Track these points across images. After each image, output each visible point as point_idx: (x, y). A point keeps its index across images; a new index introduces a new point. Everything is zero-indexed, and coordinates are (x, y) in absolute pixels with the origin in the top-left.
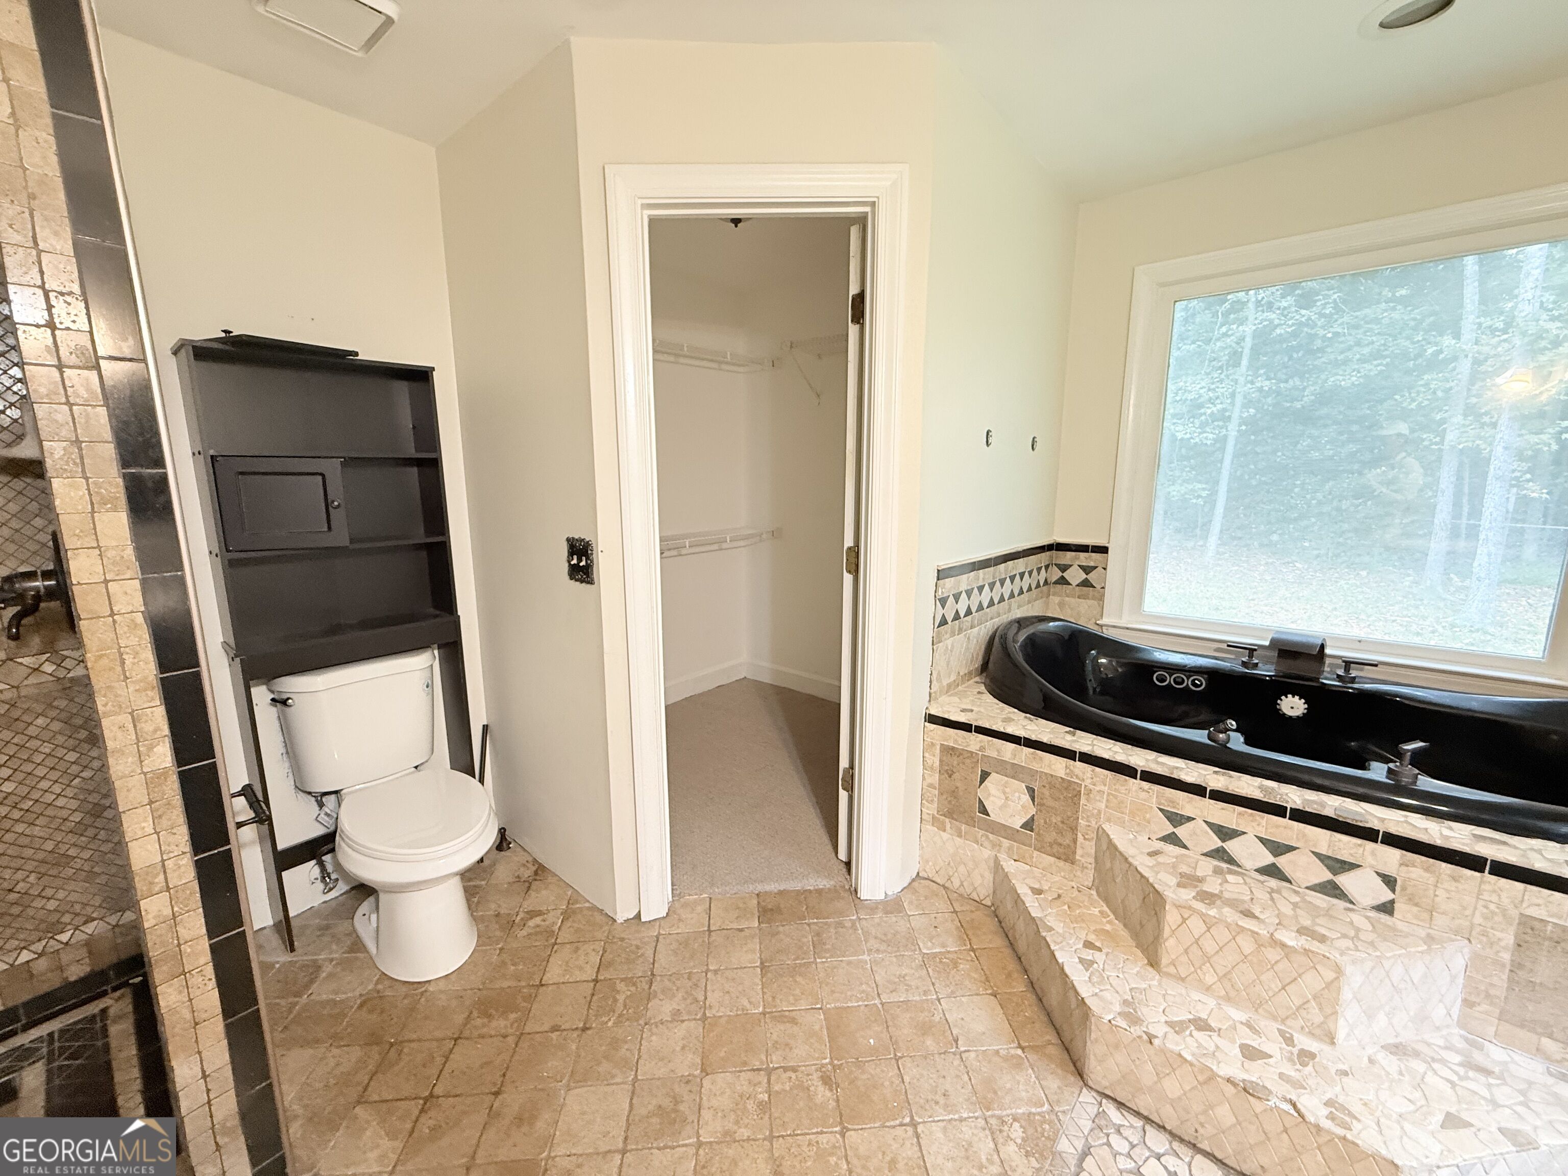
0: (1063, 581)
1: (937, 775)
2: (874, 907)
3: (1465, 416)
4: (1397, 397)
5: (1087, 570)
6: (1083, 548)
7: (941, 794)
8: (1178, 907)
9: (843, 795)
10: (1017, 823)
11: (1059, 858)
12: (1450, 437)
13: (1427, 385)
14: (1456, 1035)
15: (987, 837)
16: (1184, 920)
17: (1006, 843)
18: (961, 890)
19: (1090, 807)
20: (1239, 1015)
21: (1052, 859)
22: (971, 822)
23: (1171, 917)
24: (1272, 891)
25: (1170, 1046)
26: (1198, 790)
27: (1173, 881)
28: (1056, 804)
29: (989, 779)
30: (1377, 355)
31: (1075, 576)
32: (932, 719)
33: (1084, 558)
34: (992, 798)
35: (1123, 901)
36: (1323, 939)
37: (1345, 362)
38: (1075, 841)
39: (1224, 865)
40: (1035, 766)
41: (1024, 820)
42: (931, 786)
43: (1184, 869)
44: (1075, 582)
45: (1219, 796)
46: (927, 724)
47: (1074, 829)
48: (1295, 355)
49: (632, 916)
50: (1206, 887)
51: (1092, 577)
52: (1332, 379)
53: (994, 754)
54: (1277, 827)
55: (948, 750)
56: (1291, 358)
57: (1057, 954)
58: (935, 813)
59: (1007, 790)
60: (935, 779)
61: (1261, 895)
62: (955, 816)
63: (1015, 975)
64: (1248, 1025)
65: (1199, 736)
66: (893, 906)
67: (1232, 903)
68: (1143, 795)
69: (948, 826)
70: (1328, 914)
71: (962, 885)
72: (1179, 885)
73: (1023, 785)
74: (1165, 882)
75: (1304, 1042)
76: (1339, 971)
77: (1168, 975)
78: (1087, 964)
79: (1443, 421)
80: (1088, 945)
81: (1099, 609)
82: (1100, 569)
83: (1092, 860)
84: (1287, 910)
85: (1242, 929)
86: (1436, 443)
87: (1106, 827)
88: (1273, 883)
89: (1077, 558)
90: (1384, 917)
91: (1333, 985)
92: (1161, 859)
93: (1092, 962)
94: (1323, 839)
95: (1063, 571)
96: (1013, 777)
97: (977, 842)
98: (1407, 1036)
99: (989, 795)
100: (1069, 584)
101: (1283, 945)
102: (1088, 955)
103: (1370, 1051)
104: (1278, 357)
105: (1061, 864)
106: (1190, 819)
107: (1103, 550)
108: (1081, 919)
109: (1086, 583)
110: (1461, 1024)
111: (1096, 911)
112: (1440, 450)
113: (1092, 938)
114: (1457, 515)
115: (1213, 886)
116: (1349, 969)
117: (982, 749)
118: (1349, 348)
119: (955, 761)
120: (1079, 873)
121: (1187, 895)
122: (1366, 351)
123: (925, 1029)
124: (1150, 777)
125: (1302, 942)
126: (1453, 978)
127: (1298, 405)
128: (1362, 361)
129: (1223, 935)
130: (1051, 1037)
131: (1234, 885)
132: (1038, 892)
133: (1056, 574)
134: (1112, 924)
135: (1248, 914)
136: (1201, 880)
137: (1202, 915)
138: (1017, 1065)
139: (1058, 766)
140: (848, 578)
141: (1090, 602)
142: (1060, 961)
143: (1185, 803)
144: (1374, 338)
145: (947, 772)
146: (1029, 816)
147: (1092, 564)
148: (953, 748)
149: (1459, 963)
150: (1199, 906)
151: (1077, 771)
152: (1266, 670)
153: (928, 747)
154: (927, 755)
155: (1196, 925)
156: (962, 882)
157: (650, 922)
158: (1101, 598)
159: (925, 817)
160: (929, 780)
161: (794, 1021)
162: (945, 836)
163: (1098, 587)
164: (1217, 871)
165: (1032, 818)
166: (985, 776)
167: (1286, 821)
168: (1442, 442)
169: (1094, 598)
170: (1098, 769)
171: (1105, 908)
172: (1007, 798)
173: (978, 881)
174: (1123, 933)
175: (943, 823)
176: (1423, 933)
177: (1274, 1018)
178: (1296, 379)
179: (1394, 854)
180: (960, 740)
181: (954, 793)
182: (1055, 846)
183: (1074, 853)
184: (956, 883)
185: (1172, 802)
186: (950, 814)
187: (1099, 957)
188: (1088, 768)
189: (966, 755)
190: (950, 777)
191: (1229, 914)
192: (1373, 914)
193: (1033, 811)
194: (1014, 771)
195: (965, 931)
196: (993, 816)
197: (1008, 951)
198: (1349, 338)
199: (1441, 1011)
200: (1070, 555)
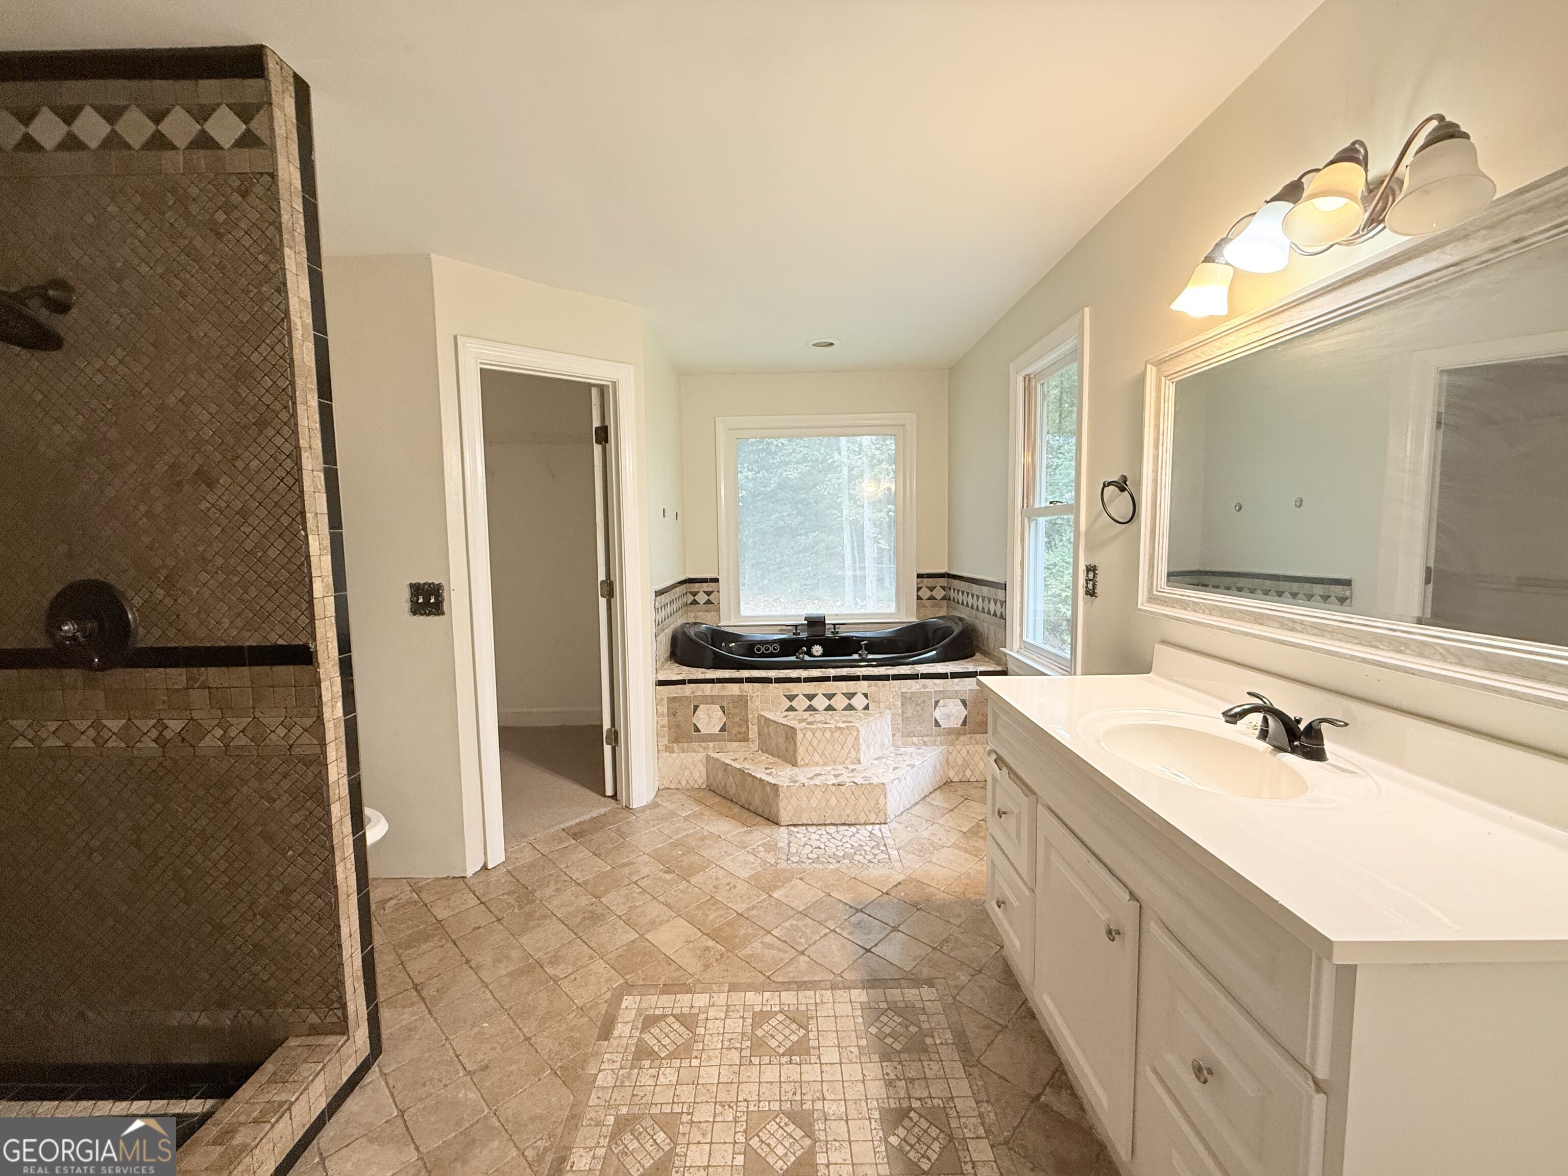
0: (695, 602)
1: (666, 718)
2: (643, 809)
3: (850, 500)
4: (818, 487)
5: (708, 593)
6: (704, 581)
7: (670, 729)
8: (801, 730)
9: (607, 749)
10: (716, 730)
11: (740, 741)
12: (845, 512)
13: (830, 480)
14: (892, 749)
15: (700, 745)
16: (805, 735)
17: (711, 744)
18: (688, 786)
19: (753, 706)
20: (829, 768)
21: (737, 743)
22: (690, 740)
23: (800, 736)
24: (831, 715)
25: (811, 783)
26: (797, 680)
27: (797, 722)
28: (736, 711)
29: (699, 709)
30: (805, 460)
31: (702, 598)
32: (661, 683)
33: (706, 587)
34: (701, 720)
35: (776, 745)
36: (851, 722)
37: (789, 463)
38: (747, 728)
39: (812, 713)
40: (724, 693)
41: (721, 726)
42: (662, 727)
43: (799, 718)
44: (702, 602)
45: (808, 680)
46: (657, 687)
47: (747, 722)
48: (761, 455)
49: (479, 869)
50: (809, 720)
51: (712, 598)
52: (785, 473)
53: (700, 693)
54: (829, 686)
55: (672, 700)
56: (759, 457)
57: (756, 775)
58: (667, 743)
59: (710, 712)
60: (665, 721)
61: (828, 717)
62: (680, 740)
63: (733, 807)
64: (833, 769)
65: (793, 658)
66: (654, 805)
67: (820, 722)
68: (776, 691)
69: (676, 748)
70: (850, 715)
71: (688, 782)
72: (799, 723)
73: (718, 706)
74: (794, 724)
75: (851, 767)
76: (858, 731)
77: (801, 766)
78: (770, 774)
79: (841, 503)
80: (766, 769)
81: (718, 617)
82: (716, 593)
83: (757, 735)
84: (838, 718)
85: (826, 728)
86: (839, 517)
87: (762, 713)
88: (830, 712)
89: (702, 587)
90: (866, 711)
91: (857, 738)
92: (788, 717)
93: (771, 773)
94: (844, 686)
95: (694, 596)
96: (712, 704)
97: (694, 751)
98: (880, 754)
99: (700, 719)
100: (699, 604)
101: (840, 728)
102: (769, 771)
103: (871, 762)
104: (752, 455)
105: (742, 744)
106: (797, 695)
107: (716, 580)
108: (759, 762)
109: (708, 602)
110: (893, 745)
111: (764, 758)
112: (842, 521)
113: (767, 766)
114: (854, 563)
115: (811, 719)
116: (860, 729)
117: (693, 692)
118: (791, 454)
119: (677, 705)
120: (751, 746)
121: (803, 725)
122: (799, 456)
123: (703, 839)
124: (779, 680)
125: (846, 724)
126: (888, 725)
127: (768, 489)
128: (798, 463)
129: (819, 734)
130: (759, 819)
131: (818, 717)
132: (735, 760)
133: (691, 598)
134: (771, 759)
135: (826, 723)
136: (806, 719)
137: (810, 729)
138: (750, 832)
139: (734, 689)
140: (603, 602)
141: (712, 613)
142: (758, 777)
143: (794, 688)
144: (802, 449)
145: (672, 713)
146: (723, 724)
147: (711, 590)
148: (675, 698)
149: (889, 718)
150: (808, 726)
151: (745, 689)
152: (804, 635)
153: (659, 702)
154: (658, 707)
155: (809, 735)
156: (687, 781)
157: (494, 868)
158: (718, 610)
159: (660, 748)
160: (661, 723)
161: (632, 863)
162: (674, 755)
163: (716, 603)
164: (811, 715)
165: (725, 724)
166: (696, 708)
167: (831, 683)
168: (841, 516)
169: (715, 611)
170: (755, 684)
171: (767, 756)
172: (710, 717)
173: (696, 775)
174: (779, 761)
175: (673, 748)
176: (878, 712)
177: (841, 764)
178: (764, 471)
179: (865, 683)
180: (679, 691)
181: (678, 726)
182: (738, 735)
183: (748, 734)
184: (684, 783)
185: (789, 690)
186: (676, 740)
187: (773, 770)
188: (750, 685)
189: (683, 699)
190: (675, 716)
191: (820, 725)
192: (863, 711)
193: (724, 719)
194: (711, 700)
195: (699, 802)
196: (703, 731)
197: (725, 801)
198: (790, 448)
199: (887, 741)
200: (697, 585)
